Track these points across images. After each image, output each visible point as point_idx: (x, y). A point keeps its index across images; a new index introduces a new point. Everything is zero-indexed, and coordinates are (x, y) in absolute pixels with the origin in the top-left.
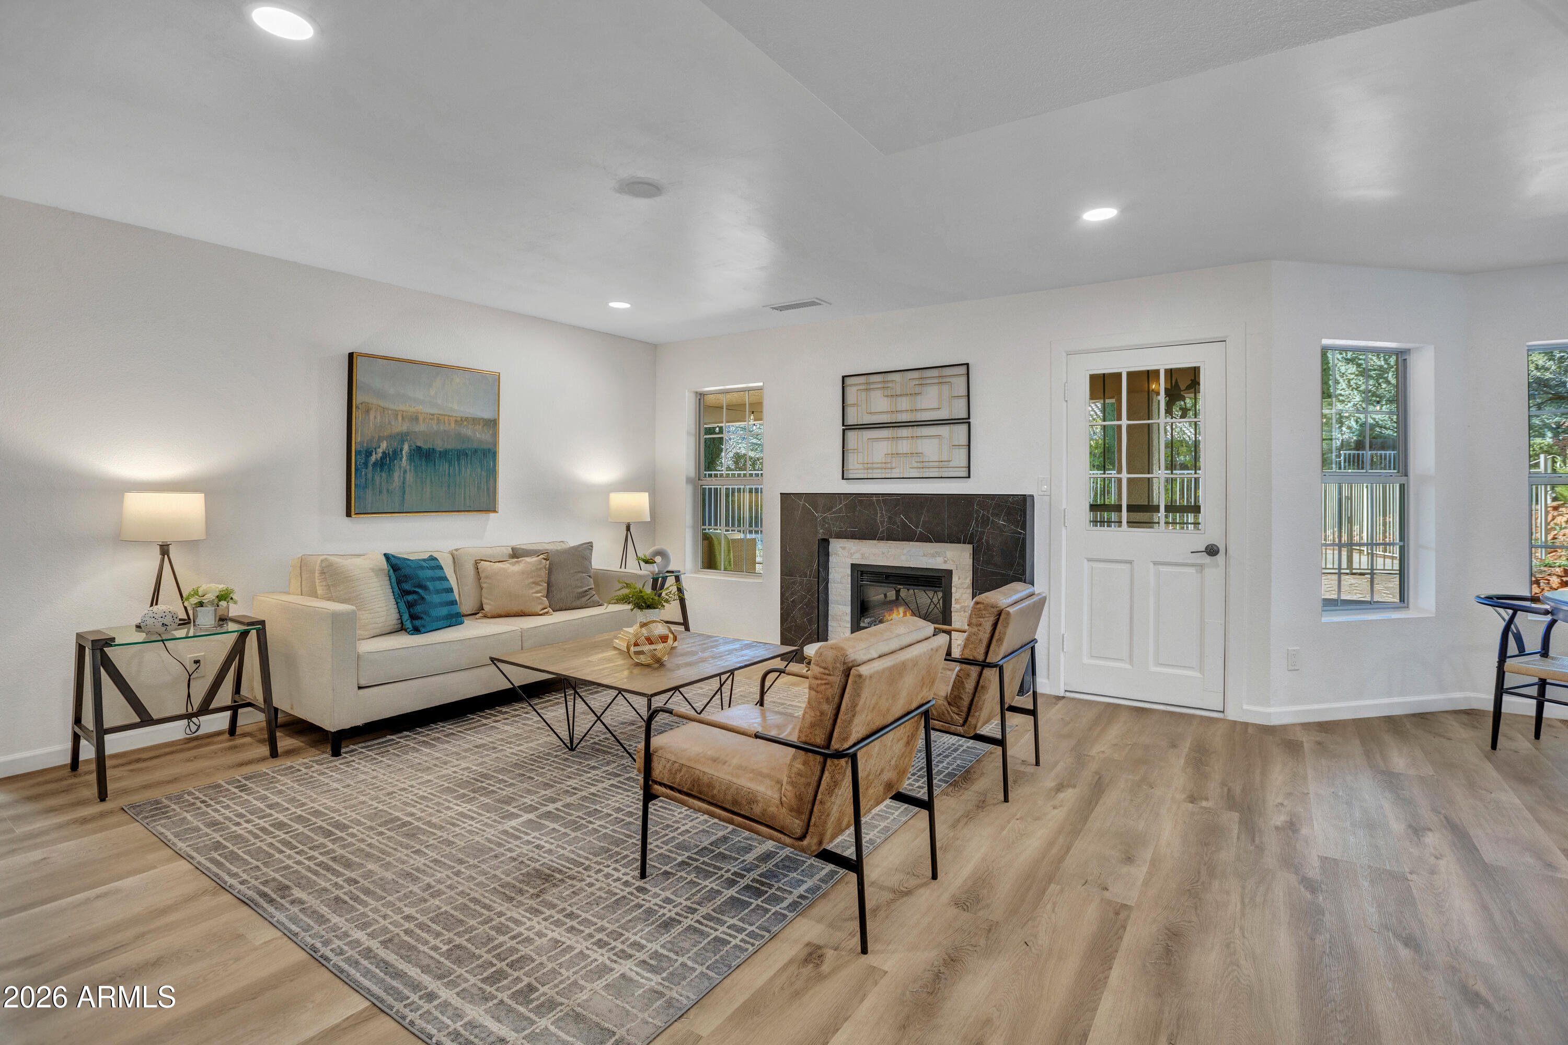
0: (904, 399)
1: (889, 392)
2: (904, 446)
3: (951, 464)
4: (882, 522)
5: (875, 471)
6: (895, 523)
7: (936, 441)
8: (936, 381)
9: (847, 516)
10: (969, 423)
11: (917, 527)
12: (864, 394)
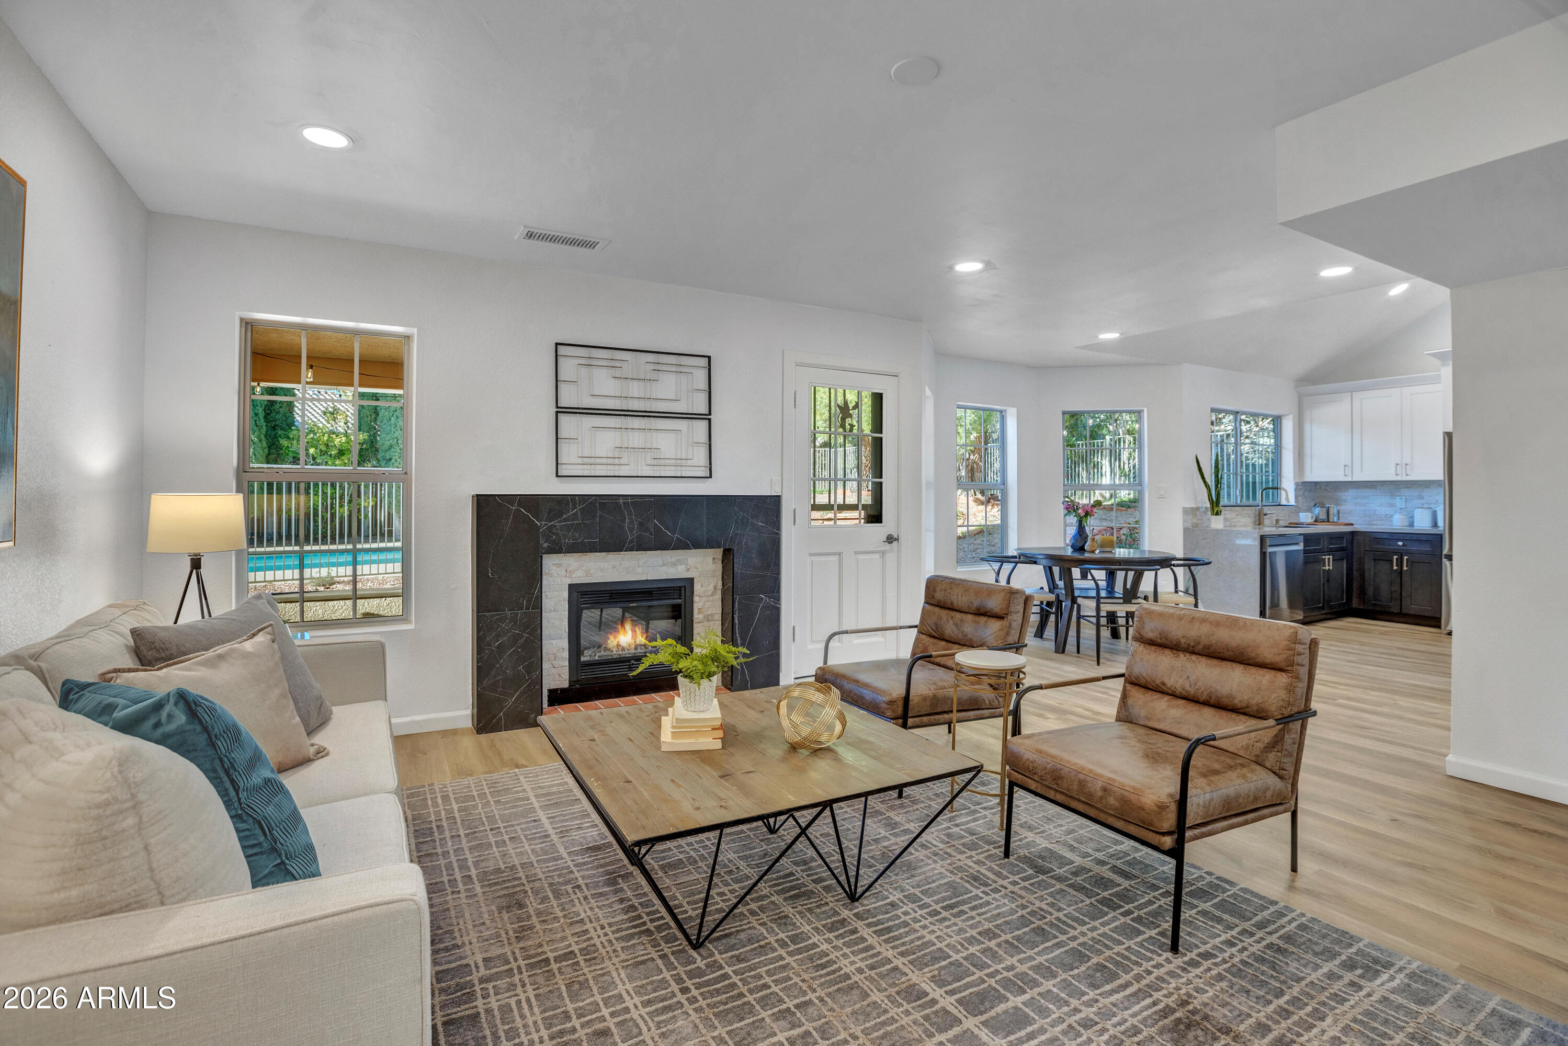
0: (636, 383)
1: (618, 373)
2: (636, 439)
3: (689, 463)
4: (631, 530)
5: (598, 467)
6: (647, 530)
7: (672, 436)
8: (674, 369)
9: (585, 524)
10: (710, 420)
11: (674, 533)
12: (584, 370)
